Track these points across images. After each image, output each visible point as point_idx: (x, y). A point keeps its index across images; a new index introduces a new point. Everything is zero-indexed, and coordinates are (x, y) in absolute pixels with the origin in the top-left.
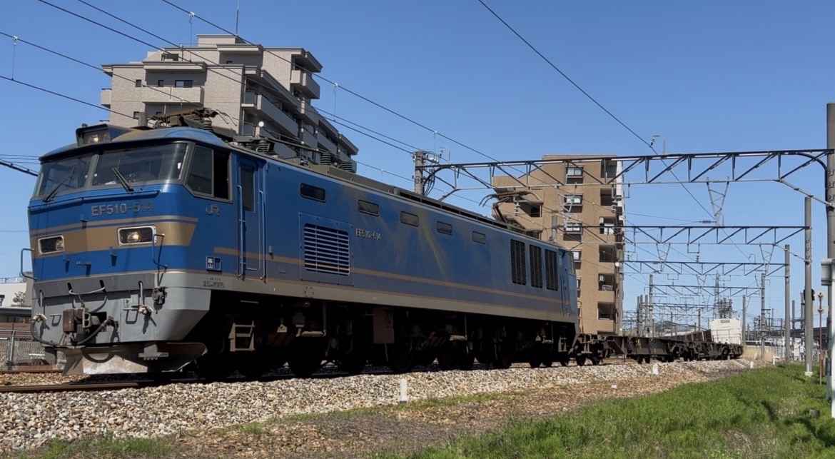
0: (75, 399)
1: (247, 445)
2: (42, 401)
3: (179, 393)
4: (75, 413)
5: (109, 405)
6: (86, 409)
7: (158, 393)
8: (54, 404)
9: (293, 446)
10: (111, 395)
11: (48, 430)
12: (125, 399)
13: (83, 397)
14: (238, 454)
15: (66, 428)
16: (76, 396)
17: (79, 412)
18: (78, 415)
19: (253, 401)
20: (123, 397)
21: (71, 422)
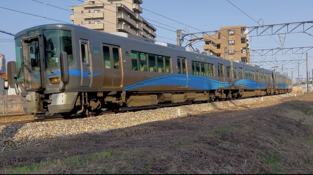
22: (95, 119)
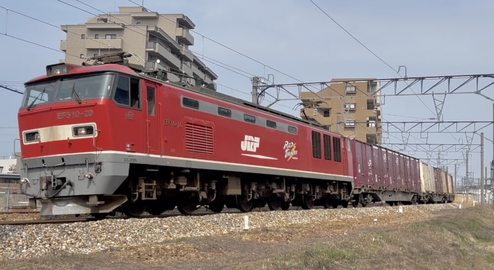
0: (47, 229)
1: (151, 256)
2: (26, 230)
3: (110, 225)
4: (46, 237)
5: (67, 233)
6: (53, 234)
7: (97, 225)
8: (34, 232)
9: (179, 256)
10: (68, 226)
11: (30, 247)
12: (77, 229)
13: (51, 227)
14: (146, 261)
15: (41, 246)
16: (47, 227)
17: (49, 237)
18: (48, 238)
19: (154, 229)
20: (75, 227)
21: (44, 243)
22: (83, 227)
